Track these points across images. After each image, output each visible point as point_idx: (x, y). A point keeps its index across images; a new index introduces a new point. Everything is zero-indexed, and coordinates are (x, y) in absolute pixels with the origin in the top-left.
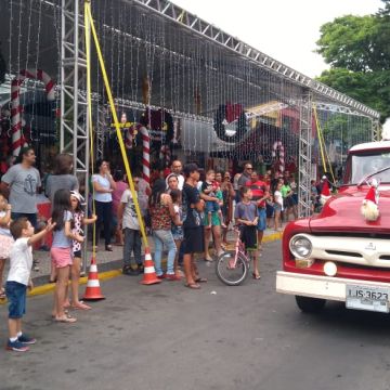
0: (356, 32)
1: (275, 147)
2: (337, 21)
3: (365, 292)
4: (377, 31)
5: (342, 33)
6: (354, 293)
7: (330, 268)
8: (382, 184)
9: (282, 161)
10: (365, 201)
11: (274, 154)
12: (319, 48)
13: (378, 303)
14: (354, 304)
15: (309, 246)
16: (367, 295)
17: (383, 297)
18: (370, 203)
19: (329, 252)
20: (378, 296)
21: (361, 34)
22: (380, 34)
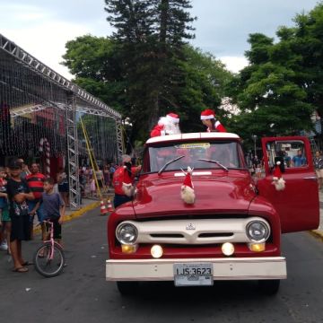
0: (96, 50)
1: (42, 143)
2: (80, 40)
3: (190, 269)
4: (112, 50)
5: (85, 50)
6: (181, 272)
7: (157, 251)
8: (195, 170)
9: (48, 155)
10: (183, 187)
11: (41, 149)
12: (65, 61)
13: (203, 278)
14: (182, 282)
15: (135, 232)
16: (193, 272)
17: (207, 272)
18: (188, 188)
19: (154, 235)
20: (202, 271)
21: (100, 52)
22: (116, 52)
